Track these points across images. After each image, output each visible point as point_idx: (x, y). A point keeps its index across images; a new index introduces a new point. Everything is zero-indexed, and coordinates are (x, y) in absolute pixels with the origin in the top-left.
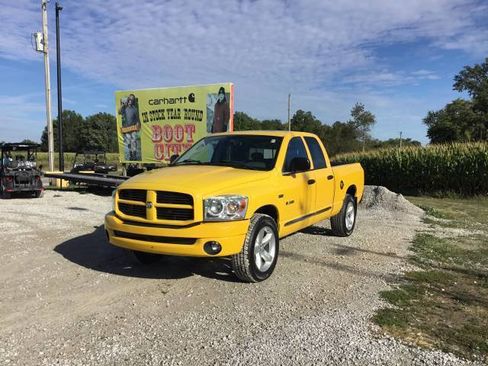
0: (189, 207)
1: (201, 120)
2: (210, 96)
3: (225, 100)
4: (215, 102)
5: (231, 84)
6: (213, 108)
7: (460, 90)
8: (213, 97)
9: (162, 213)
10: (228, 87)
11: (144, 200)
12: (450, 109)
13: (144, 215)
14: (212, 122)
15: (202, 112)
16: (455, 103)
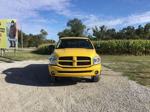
0: (89, 61)
1: (4, 32)
2: (7, 23)
3: (14, 25)
4: (10, 26)
5: (16, 20)
6: (9, 28)
7: (69, 26)
8: (9, 24)
9: (79, 64)
10: (15, 21)
11: (72, 60)
12: (65, 31)
13: (72, 65)
14: (9, 33)
15: (4, 29)
16: (66, 30)
